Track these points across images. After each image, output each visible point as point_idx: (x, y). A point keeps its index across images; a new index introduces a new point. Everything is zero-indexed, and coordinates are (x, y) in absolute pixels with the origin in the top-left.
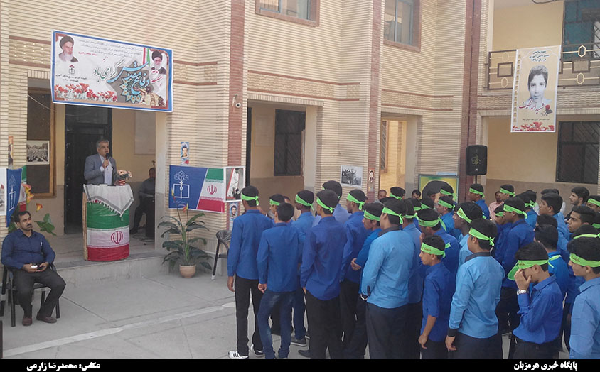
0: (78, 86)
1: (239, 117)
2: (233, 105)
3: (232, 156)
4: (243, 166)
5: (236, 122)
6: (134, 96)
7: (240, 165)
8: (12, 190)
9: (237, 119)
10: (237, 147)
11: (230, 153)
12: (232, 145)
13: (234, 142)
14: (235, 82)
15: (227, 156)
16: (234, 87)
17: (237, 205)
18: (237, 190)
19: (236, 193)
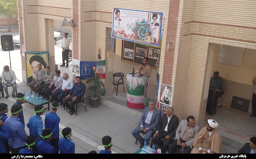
0: (121, 31)
1: (172, 56)
2: (168, 48)
3: (166, 78)
4: (173, 86)
5: (171, 59)
6: (142, 37)
7: (171, 85)
8: (86, 68)
9: (171, 57)
10: (170, 74)
11: (164, 76)
12: (166, 72)
13: (168, 70)
14: (171, 34)
15: (162, 77)
16: (170, 37)
17: (167, 107)
18: (167, 99)
19: (165, 99)
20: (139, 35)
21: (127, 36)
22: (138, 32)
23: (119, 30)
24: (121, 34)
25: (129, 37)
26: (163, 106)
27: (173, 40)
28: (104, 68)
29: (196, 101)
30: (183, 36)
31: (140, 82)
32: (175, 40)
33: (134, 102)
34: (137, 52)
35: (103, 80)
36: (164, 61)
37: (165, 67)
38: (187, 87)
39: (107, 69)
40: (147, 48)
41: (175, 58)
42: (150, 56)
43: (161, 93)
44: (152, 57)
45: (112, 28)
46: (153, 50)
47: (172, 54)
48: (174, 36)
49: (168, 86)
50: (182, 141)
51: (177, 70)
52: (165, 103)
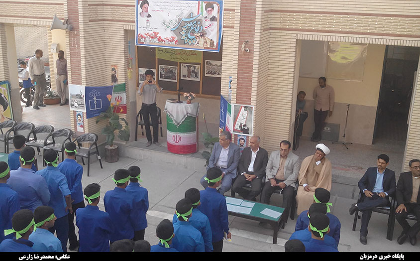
0: (152, 34)
1: (249, 61)
2: (243, 50)
3: (241, 95)
4: (253, 105)
5: (247, 65)
6: (190, 39)
7: (250, 104)
8: (95, 98)
9: (248, 63)
10: (247, 88)
11: (240, 93)
12: (242, 85)
13: (243, 83)
14: (246, 28)
15: (236, 95)
16: (244, 33)
17: (245, 138)
18: (245, 125)
19: (243, 127)
20: (184, 38)
21: (162, 41)
22: (183, 33)
23: (148, 32)
24: (152, 38)
25: (167, 42)
26: (239, 138)
27: (250, 36)
28: (124, 96)
29: (283, 126)
30: (262, 31)
31: (190, 111)
32: (253, 37)
33: (181, 143)
34: (162, 72)
35: (124, 116)
37: (240, 78)
38: (267, 108)
39: (128, 97)
40: (178, 64)
41: (254, 63)
42: (184, 76)
43: (234, 119)
45: (135, 31)
46: (189, 67)
47: (249, 58)
48: (251, 31)
49: (245, 107)
50: (278, 181)
51: (259, 81)
52: (242, 132)
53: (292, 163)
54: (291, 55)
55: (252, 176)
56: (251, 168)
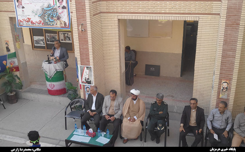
0: (26, 19)
1: (86, 37)
2: (80, 30)
3: (83, 60)
4: (92, 66)
5: (84, 40)
6: (51, 22)
7: (89, 65)
9: (85, 38)
10: (86, 55)
11: (82, 58)
12: (83, 53)
14: (81, 15)
15: (80, 59)
16: (80, 19)
17: (89, 87)
18: (88, 79)
19: (87, 80)
20: (47, 21)
21: (34, 23)
22: (46, 18)
23: (24, 18)
24: (27, 22)
26: (86, 87)
27: (84, 21)
28: (16, 60)
29: (116, 76)
30: (92, 16)
32: (86, 21)
33: (55, 89)
34: (48, 38)
35: (17, 73)
36: (78, 43)
37: (81, 48)
38: (105, 65)
39: (19, 61)
40: (58, 33)
41: (88, 38)
42: (62, 40)
43: (81, 75)
44: (64, 41)
45: (16, 17)
47: (85, 35)
48: (84, 17)
49: (87, 67)
51: (93, 50)
52: (87, 83)
53: (119, 103)
54: (115, 30)
55: (94, 113)
56: (93, 108)
